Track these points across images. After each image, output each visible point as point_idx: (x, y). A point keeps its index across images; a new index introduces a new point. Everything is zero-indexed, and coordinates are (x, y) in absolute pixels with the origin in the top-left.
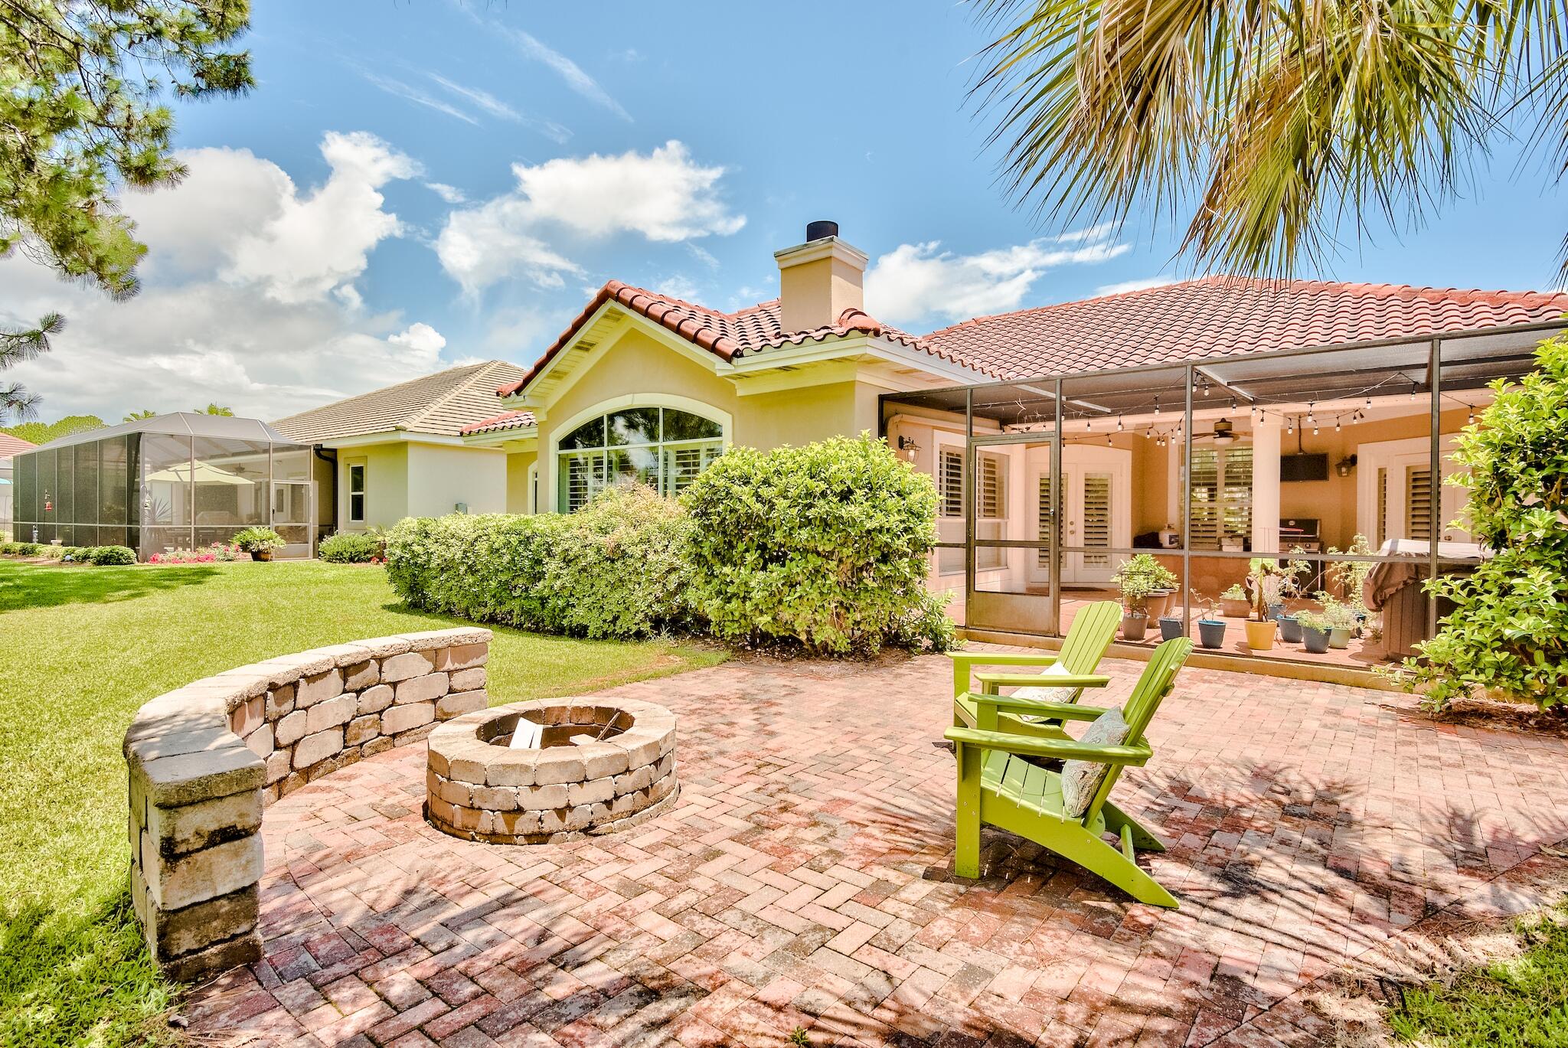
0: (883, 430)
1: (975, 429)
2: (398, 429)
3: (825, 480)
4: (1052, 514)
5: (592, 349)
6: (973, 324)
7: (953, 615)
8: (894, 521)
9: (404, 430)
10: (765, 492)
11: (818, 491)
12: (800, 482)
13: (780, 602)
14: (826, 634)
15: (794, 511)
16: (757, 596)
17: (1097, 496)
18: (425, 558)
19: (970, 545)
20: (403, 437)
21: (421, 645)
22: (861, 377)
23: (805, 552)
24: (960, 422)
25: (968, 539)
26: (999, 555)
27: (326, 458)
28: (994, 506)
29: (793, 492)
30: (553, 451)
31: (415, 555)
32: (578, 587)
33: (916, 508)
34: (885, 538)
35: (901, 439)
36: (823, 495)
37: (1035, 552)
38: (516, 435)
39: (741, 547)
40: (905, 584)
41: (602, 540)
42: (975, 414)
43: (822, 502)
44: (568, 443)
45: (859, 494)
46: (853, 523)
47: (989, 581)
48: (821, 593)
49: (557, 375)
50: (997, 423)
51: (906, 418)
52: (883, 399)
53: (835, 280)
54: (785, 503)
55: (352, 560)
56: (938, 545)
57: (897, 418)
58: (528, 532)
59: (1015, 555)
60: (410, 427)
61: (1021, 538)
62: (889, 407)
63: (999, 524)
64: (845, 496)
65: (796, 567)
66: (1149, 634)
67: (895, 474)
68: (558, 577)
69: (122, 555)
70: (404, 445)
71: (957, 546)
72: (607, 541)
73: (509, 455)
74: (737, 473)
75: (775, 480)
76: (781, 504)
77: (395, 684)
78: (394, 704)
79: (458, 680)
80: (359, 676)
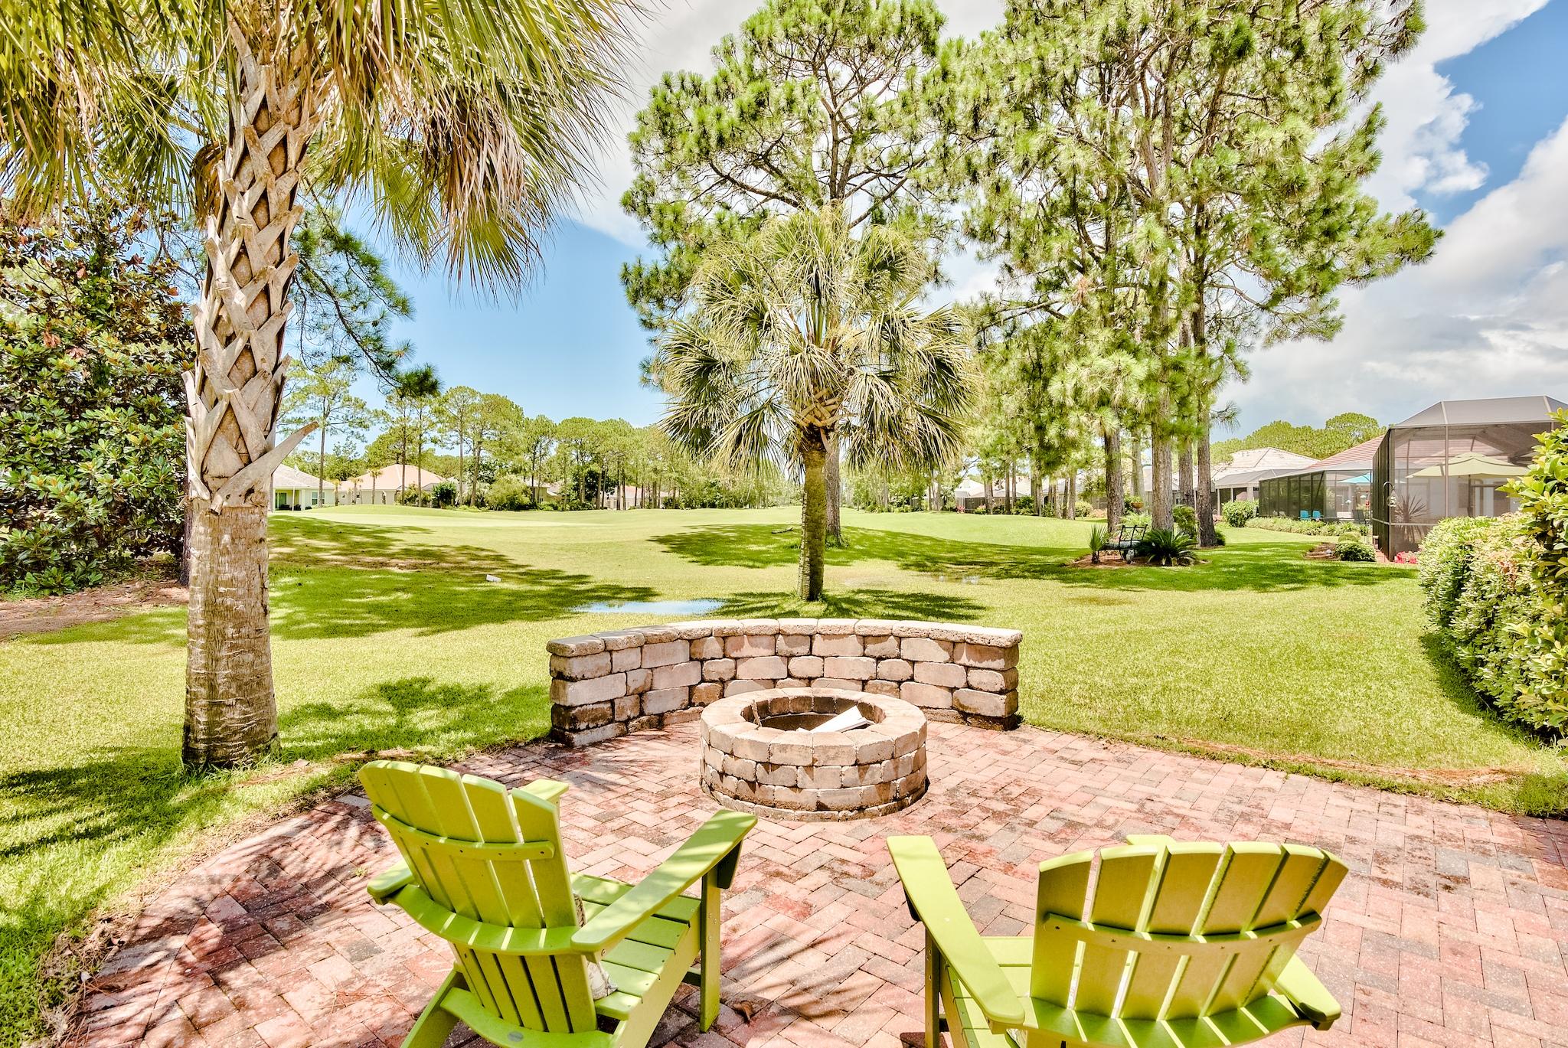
21: (937, 635)
77: (913, 663)
78: (912, 679)
79: (975, 677)
80: (879, 646)
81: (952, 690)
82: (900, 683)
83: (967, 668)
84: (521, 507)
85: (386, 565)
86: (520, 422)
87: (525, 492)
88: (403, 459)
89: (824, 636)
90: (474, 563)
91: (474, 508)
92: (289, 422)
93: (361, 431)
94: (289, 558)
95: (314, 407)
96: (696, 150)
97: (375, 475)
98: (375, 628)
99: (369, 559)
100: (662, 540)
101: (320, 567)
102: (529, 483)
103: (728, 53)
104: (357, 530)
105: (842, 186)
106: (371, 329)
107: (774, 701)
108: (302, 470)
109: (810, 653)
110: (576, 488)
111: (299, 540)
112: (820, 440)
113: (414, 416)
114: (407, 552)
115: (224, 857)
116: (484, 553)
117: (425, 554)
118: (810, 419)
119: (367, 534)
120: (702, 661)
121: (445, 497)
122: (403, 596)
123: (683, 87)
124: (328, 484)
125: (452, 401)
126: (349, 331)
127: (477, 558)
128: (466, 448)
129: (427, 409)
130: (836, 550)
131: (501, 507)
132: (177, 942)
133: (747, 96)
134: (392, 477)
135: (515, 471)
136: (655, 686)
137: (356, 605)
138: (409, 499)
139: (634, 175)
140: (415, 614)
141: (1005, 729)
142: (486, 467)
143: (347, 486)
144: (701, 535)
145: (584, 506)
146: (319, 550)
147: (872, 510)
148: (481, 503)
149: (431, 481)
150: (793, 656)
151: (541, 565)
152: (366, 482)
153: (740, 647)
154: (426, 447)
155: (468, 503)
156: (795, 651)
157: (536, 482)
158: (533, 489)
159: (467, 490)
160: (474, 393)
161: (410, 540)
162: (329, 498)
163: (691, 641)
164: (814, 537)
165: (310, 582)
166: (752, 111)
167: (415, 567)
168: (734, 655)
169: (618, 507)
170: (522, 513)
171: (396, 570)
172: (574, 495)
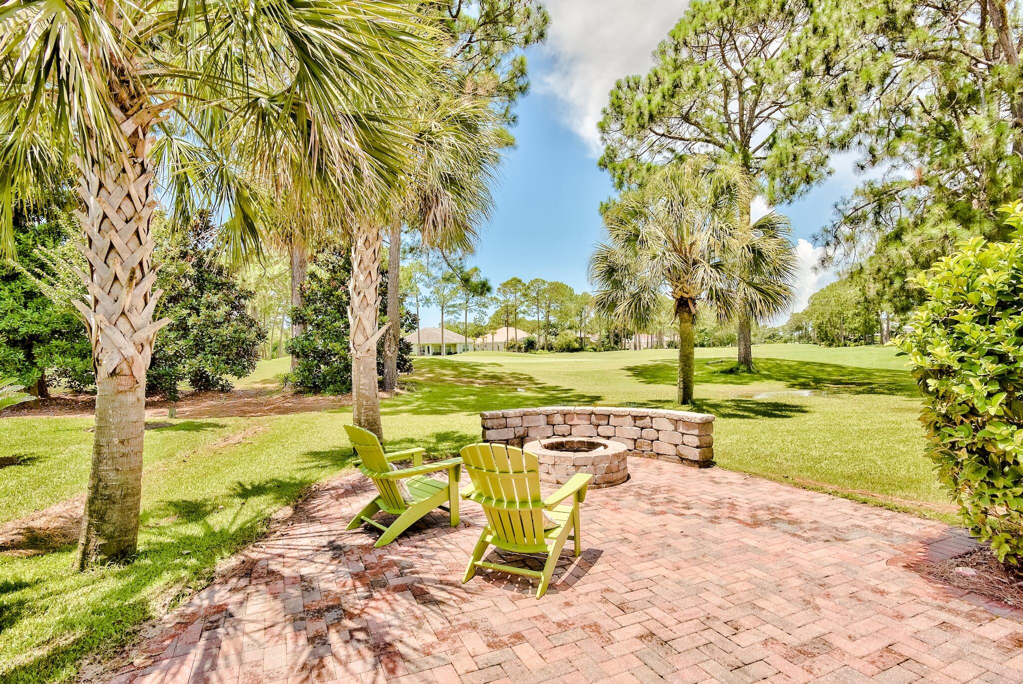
21: (668, 416)
77: (658, 431)
78: (658, 439)
79: (687, 439)
80: (642, 421)
81: (676, 445)
82: (652, 441)
83: (683, 434)
84: (577, 350)
85: (472, 382)
86: (572, 297)
87: (576, 341)
88: (508, 324)
89: (615, 416)
90: (516, 382)
91: (546, 351)
92: (450, 307)
93: (484, 309)
94: (431, 379)
95: (461, 298)
96: (636, 125)
97: (493, 334)
98: (453, 411)
99: (466, 380)
100: (629, 369)
101: (443, 384)
102: (578, 335)
103: (663, 52)
104: (465, 365)
105: (750, 122)
106: (458, 262)
107: (567, 442)
108: (458, 333)
109: (608, 424)
110: (608, 337)
111: (438, 370)
112: (688, 306)
113: (512, 298)
114: (485, 376)
115: (353, 476)
116: (523, 377)
117: (494, 377)
118: (680, 293)
119: (469, 367)
120: (554, 425)
121: (530, 346)
122: (472, 397)
123: (629, 87)
124: (470, 340)
125: (532, 288)
126: (449, 265)
127: (520, 379)
128: (541, 315)
129: (519, 294)
130: (746, 374)
131: (562, 350)
132: (332, 492)
133: (667, 84)
134: (502, 335)
135: (570, 328)
136: (530, 435)
137: (449, 402)
138: (511, 347)
139: (604, 147)
140: (473, 406)
141: (700, 467)
142: (553, 326)
143: (479, 340)
144: (657, 366)
145: (613, 348)
146: (445, 375)
147: (830, 345)
148: (550, 348)
149: (522, 335)
150: (599, 425)
151: (551, 383)
152: (489, 338)
153: (572, 419)
154: (521, 316)
155: (543, 349)
156: (601, 422)
157: (583, 334)
158: (581, 339)
159: (542, 340)
160: (544, 282)
161: (488, 370)
162: (471, 347)
163: (547, 416)
164: (685, 365)
165: (435, 390)
166: (670, 93)
167: (487, 384)
168: (570, 423)
169: (635, 348)
170: (575, 353)
171: (477, 385)
172: (607, 341)
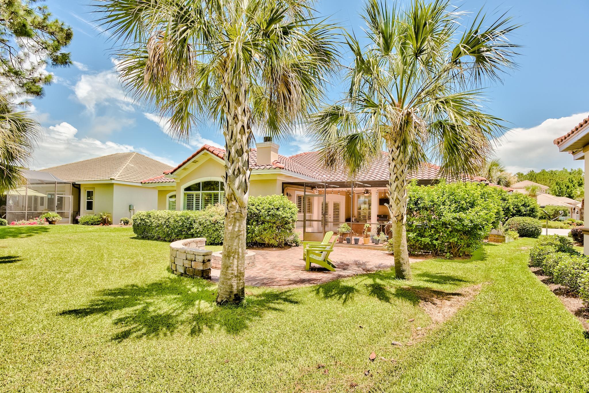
0: (283, 192)
1: (306, 190)
2: (111, 179)
3: (273, 205)
4: (325, 213)
5: (197, 163)
6: (304, 154)
7: (300, 238)
8: (289, 215)
9: (114, 179)
10: (258, 207)
11: (271, 208)
12: (267, 206)
13: (262, 234)
14: (272, 242)
15: (266, 213)
16: (256, 232)
17: (336, 207)
18: (150, 223)
19: (305, 221)
20: (113, 182)
22: (278, 178)
23: (268, 222)
24: (302, 188)
25: (304, 219)
26: (311, 224)
27: (76, 188)
28: (310, 211)
29: (266, 208)
30: (182, 191)
31: (146, 222)
32: (204, 231)
33: (293, 212)
34: (287, 219)
35: (287, 193)
36: (273, 209)
37: (320, 222)
38: (163, 185)
39: (252, 221)
40: (290, 230)
41: (211, 219)
42: (306, 186)
43: (272, 211)
44: (188, 189)
45: (281, 209)
46: (279, 215)
47: (308, 230)
48: (272, 232)
49: (185, 169)
50: (310, 188)
51: (289, 188)
52: (283, 183)
53: (272, 152)
54: (264, 211)
55: (92, 224)
56: (298, 221)
57: (286, 188)
58: (188, 216)
59: (315, 224)
60: (115, 178)
61: (316, 219)
62: (285, 185)
63: (311, 215)
64: (278, 209)
65: (266, 225)
66: (344, 242)
67: (289, 204)
68: (198, 228)
69: (3, 222)
70: (113, 184)
71: (302, 221)
72: (213, 219)
73: (159, 191)
74: (251, 203)
75: (260, 205)
76: (263, 211)
